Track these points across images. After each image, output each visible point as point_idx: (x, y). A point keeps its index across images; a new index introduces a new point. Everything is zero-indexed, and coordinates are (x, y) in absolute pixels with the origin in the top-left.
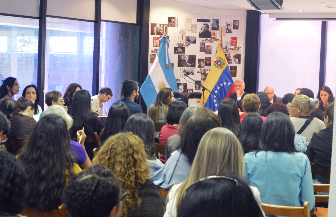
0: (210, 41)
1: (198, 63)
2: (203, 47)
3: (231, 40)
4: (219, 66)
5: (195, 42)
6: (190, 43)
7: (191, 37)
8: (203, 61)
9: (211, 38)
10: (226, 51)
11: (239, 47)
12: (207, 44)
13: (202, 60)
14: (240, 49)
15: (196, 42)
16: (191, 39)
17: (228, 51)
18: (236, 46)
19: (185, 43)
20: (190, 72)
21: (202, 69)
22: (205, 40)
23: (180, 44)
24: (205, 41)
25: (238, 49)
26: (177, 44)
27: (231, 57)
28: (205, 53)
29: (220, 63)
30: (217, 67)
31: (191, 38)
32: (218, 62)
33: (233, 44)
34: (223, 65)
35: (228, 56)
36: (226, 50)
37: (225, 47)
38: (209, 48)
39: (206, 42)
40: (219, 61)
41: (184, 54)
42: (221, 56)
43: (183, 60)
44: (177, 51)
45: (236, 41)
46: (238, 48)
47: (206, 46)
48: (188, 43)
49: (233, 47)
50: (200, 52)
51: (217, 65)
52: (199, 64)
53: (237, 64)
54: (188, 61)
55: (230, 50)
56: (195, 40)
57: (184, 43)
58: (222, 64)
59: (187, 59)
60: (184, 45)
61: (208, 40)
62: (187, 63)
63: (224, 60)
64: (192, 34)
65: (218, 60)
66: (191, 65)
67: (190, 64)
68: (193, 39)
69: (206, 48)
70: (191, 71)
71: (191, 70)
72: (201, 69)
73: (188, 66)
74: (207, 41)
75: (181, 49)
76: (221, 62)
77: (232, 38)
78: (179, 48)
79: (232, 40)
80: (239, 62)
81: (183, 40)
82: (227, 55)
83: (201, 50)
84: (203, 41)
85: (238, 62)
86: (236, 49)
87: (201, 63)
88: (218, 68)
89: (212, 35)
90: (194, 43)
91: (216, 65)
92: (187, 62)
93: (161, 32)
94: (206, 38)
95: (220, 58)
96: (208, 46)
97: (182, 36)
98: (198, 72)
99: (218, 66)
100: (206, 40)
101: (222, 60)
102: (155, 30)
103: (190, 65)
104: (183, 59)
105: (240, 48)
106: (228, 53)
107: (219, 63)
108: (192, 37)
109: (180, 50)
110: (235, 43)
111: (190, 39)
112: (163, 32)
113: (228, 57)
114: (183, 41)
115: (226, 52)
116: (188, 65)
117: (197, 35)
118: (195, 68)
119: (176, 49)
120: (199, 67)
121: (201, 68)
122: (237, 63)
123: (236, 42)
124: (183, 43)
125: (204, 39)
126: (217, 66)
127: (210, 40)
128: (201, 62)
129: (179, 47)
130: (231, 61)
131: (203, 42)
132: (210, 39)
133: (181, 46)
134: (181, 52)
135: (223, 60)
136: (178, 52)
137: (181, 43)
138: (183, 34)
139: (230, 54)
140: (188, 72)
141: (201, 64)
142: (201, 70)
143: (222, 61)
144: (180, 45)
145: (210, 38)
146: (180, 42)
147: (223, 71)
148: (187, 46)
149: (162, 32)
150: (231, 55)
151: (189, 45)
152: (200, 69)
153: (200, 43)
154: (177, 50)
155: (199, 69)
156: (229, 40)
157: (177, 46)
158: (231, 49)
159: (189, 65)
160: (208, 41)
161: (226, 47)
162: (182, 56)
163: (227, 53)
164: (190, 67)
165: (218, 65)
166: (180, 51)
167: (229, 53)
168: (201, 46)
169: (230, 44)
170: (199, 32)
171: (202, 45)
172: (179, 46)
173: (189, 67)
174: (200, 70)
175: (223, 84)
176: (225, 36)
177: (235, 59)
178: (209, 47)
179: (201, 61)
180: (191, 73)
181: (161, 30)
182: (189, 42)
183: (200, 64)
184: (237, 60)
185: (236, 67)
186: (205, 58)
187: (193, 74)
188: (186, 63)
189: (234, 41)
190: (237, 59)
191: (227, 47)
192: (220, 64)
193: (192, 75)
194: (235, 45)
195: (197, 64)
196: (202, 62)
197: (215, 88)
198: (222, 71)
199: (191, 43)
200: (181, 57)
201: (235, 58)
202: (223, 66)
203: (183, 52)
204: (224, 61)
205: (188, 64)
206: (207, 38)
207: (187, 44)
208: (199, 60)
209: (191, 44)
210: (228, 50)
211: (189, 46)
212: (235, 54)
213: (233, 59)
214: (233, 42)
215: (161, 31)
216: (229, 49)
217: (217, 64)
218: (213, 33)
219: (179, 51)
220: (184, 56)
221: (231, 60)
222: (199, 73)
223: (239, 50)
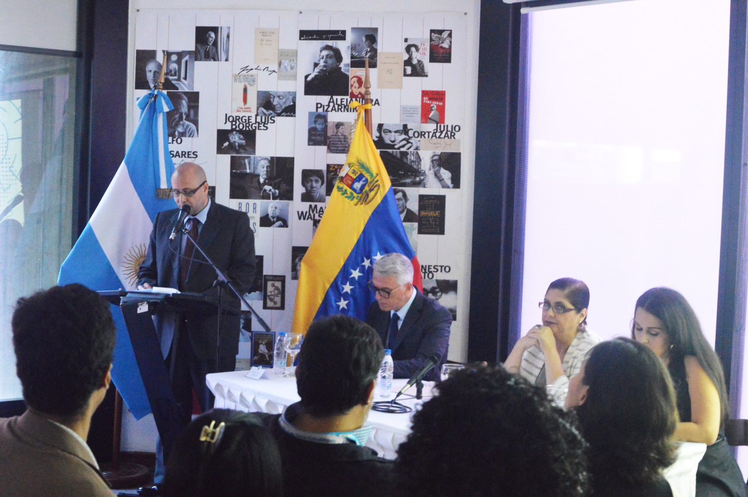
0: (345, 107)
1: (303, 184)
2: (319, 127)
3: (422, 100)
4: (358, 193)
5: (290, 110)
6: (274, 114)
7: (276, 92)
8: (322, 178)
9: (348, 98)
10: (404, 142)
11: (453, 128)
12: (334, 117)
13: (318, 173)
14: (457, 135)
15: (294, 112)
16: (275, 102)
17: (410, 141)
18: (444, 123)
19: (257, 115)
20: (273, 217)
21: (316, 206)
22: (327, 104)
23: (236, 119)
24: (326, 108)
25: (449, 133)
26: (227, 118)
27: (422, 163)
28: (329, 148)
29: (361, 183)
30: (351, 197)
31: (279, 97)
32: (354, 181)
33: (431, 116)
34: (371, 190)
35: (413, 158)
36: (403, 136)
37: (401, 128)
38: (340, 130)
39: (330, 109)
40: (360, 177)
41: (254, 152)
42: (363, 159)
43: (250, 174)
44: (226, 144)
45: (441, 104)
46: (450, 129)
47: (329, 125)
48: (265, 114)
49: (431, 127)
50: (309, 145)
51: (349, 190)
52: (306, 189)
53: (448, 187)
54: (266, 179)
55: (419, 138)
56: (292, 103)
57: (253, 114)
58: (367, 188)
59: (262, 170)
60: (253, 120)
61: (339, 102)
62: (265, 183)
63: (374, 171)
64: (280, 82)
65: (354, 172)
66: (277, 191)
67: (275, 188)
68: (284, 100)
69: (330, 133)
70: (277, 213)
71: (276, 208)
72: (313, 207)
73: (266, 196)
74: (334, 106)
75: (242, 137)
76: (364, 179)
77: (425, 93)
78: (234, 132)
79: (428, 102)
80: (452, 183)
81: (247, 106)
82: (409, 156)
83: (313, 138)
84: (319, 106)
85: (449, 182)
86: (442, 132)
87: (314, 184)
88: (355, 201)
89: (352, 86)
90: (287, 116)
91: (346, 191)
92: (262, 180)
93: (171, 78)
94: (332, 98)
95: (362, 166)
96: (338, 125)
97: (245, 90)
98: (301, 216)
99: (355, 195)
100: (332, 104)
101: (368, 171)
102: (150, 71)
103: (273, 190)
104: (248, 171)
105: (457, 128)
106: (411, 150)
107: (357, 185)
108: (280, 94)
109: (236, 138)
110: (437, 113)
111: (272, 100)
112: (179, 79)
113: (413, 162)
114: (249, 108)
115: (403, 146)
116: (265, 191)
117: (299, 87)
118: (290, 202)
119: (223, 135)
120: (306, 197)
121: (313, 204)
122: (445, 186)
123: (441, 110)
124: (247, 114)
125: (324, 99)
126: (352, 194)
127: (345, 103)
128: (311, 181)
129: (232, 130)
130: (422, 178)
131: (320, 110)
132: (345, 101)
133: (241, 126)
134: (240, 146)
135: (371, 175)
136: (232, 148)
137: (241, 115)
138: (246, 84)
139: (417, 153)
140: (268, 215)
141: (312, 187)
142: (313, 211)
143: (367, 176)
144: (238, 123)
145: (348, 95)
146: (238, 111)
147: (373, 214)
148: (262, 127)
149: (176, 77)
150: (421, 157)
151: (270, 121)
152: (311, 206)
153: (310, 114)
154: (229, 140)
155: (305, 207)
156: (417, 101)
157: (228, 126)
158: (421, 134)
159: (270, 190)
160: (336, 106)
161: (405, 126)
162: (246, 161)
163: (408, 149)
164: (275, 198)
165: (355, 190)
166: (237, 144)
167: (417, 149)
168: (313, 125)
169: (418, 117)
170: (306, 77)
171: (315, 122)
172: (234, 127)
173: (271, 200)
174: (308, 210)
176: (401, 88)
177: (439, 171)
178: (341, 127)
179: (311, 178)
180: (279, 219)
181: (173, 72)
182: (271, 112)
183: (309, 188)
184: (446, 174)
186: (328, 166)
187: (285, 224)
188: (260, 186)
189: (434, 104)
190: (446, 169)
191: (409, 127)
192: (363, 187)
193: (280, 226)
194: (438, 120)
195: (298, 189)
196: (317, 181)
197: (344, 274)
198: (370, 214)
199: (279, 115)
200: (243, 162)
201: (440, 165)
202: (372, 194)
203: (247, 148)
204: (375, 175)
205: (267, 188)
206: (335, 97)
207: (263, 118)
208: (307, 175)
209: (277, 119)
210: (410, 138)
211: (269, 125)
212: (438, 152)
213: (432, 171)
214: (432, 110)
215: (171, 75)
216: (416, 135)
217: (351, 187)
218: (355, 79)
219: (235, 142)
220: (252, 162)
221: (424, 174)
222: (304, 219)
223: (453, 136)
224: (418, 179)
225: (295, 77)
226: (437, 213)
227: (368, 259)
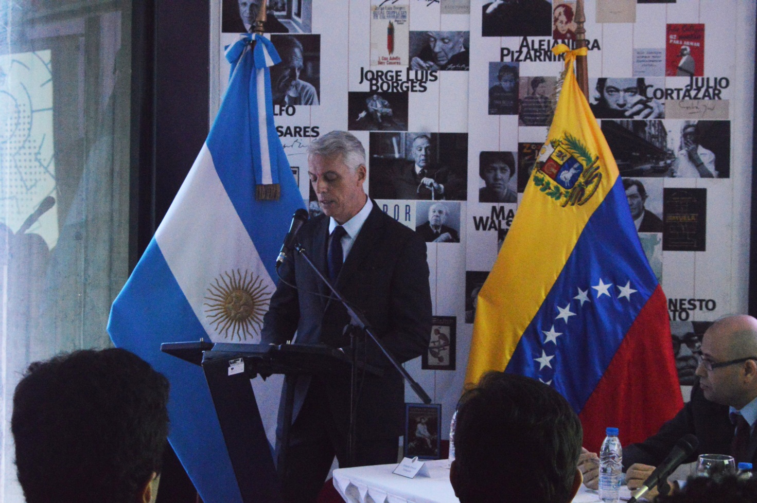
0: (546, 53)
1: (483, 174)
2: (506, 85)
3: (668, 39)
4: (567, 188)
5: (461, 61)
6: (435, 67)
7: (438, 33)
8: (511, 165)
9: (551, 38)
10: (640, 106)
11: (718, 82)
12: (529, 69)
13: (504, 157)
14: (724, 94)
15: (468, 64)
16: (438, 47)
17: (649, 104)
18: (701, 74)
19: (409, 69)
20: (436, 227)
21: (502, 208)
22: (518, 49)
23: (377, 76)
24: (516, 55)
25: (711, 91)
26: (363, 75)
27: (669, 139)
28: (521, 118)
29: (572, 171)
30: (556, 195)
31: (443, 40)
32: (560, 168)
33: (681, 63)
34: (588, 183)
35: (653, 131)
36: (638, 97)
37: (634, 84)
38: (539, 89)
39: (522, 57)
40: (571, 162)
41: (405, 127)
42: (575, 135)
43: (400, 159)
44: (363, 114)
45: (698, 45)
46: (712, 84)
47: (522, 82)
48: (421, 67)
49: (681, 82)
50: (490, 113)
51: (553, 183)
52: (487, 183)
53: (710, 176)
54: (424, 168)
55: (663, 100)
56: (463, 50)
57: (403, 68)
58: (581, 180)
59: (419, 153)
60: (403, 77)
61: (536, 46)
62: (423, 174)
63: (593, 153)
64: (443, 16)
65: (560, 155)
66: (442, 186)
67: (438, 182)
68: (451, 45)
69: (523, 94)
70: (443, 218)
71: (440, 212)
72: (498, 209)
73: (424, 194)
74: (528, 52)
75: (386, 103)
76: (576, 166)
77: (671, 29)
78: (375, 96)
79: (677, 42)
80: (717, 169)
81: (395, 55)
82: (647, 129)
83: (497, 102)
84: (505, 52)
85: (711, 168)
86: (699, 89)
87: (500, 175)
88: (563, 199)
89: (556, 20)
90: (455, 69)
91: (548, 183)
92: (418, 170)
93: (276, 13)
94: (525, 39)
95: (573, 144)
96: (536, 82)
97: (391, 31)
98: (480, 224)
99: (562, 190)
100: (525, 50)
101: (584, 153)
102: (245, 4)
103: (435, 185)
104: (397, 156)
105: (724, 83)
106: (651, 118)
107: (566, 175)
108: (445, 35)
109: (377, 106)
110: (692, 59)
111: (432, 44)
112: (289, 16)
113: (653, 136)
114: (397, 58)
115: (638, 113)
116: (424, 185)
117: (473, 23)
118: (462, 202)
119: (357, 101)
120: (485, 196)
121: (498, 205)
122: (705, 174)
123: (698, 55)
124: (395, 68)
125: (513, 42)
126: (557, 188)
127: (545, 47)
128: (495, 169)
129: (372, 92)
130: (669, 162)
131: (507, 59)
132: (546, 43)
133: (385, 87)
134: (385, 117)
135: (588, 158)
136: (370, 122)
137: (384, 68)
138: (393, 20)
139: (661, 124)
140: (428, 222)
141: (496, 179)
142: (498, 217)
143: (582, 161)
144: (380, 82)
145: (550, 35)
146: (380, 63)
147: (591, 220)
148: (418, 88)
149: (284, 13)
150: (667, 128)
151: (430, 77)
152: (494, 208)
153: (492, 65)
154: (367, 110)
155: (485, 210)
156: (659, 42)
157: (365, 87)
158: (667, 93)
159: (431, 185)
160: (532, 53)
161: (641, 81)
162: (394, 140)
163: (647, 116)
164: (438, 197)
165: (562, 183)
166: (379, 114)
167: (661, 116)
168: (497, 83)
169: (662, 64)
170: (485, 7)
171: (500, 78)
172: (374, 88)
173: (433, 201)
174: (490, 215)
175: (589, 295)
176: (634, 21)
177: (696, 149)
178: (540, 85)
179: (495, 165)
180: (445, 228)
181: (280, 5)
182: (432, 63)
183: (492, 181)
184: (706, 156)
185: (700, 196)
186: (521, 146)
187: (455, 237)
188: (417, 178)
189: (687, 46)
190: (706, 146)
191: (647, 83)
192: (575, 178)
193: (447, 240)
194: (692, 71)
195: (475, 182)
196: (503, 170)
197: (547, 314)
198: (587, 219)
199: (443, 68)
200: (388, 142)
201: (697, 142)
202: (590, 188)
203: (395, 120)
204: (593, 159)
205: (427, 181)
206: (530, 39)
207: (419, 73)
208: (487, 159)
209: (441, 74)
210: (649, 99)
211: (428, 85)
212: (694, 120)
213: (684, 151)
214: (683, 55)
215: (277, 10)
216: (659, 94)
217: (556, 178)
218: (561, 10)
219: (376, 111)
220: (403, 141)
221: (671, 155)
222: (484, 229)
223: (717, 95)
224: (662, 164)
225: (467, 9)
226: (694, 217)
227: (583, 290)
